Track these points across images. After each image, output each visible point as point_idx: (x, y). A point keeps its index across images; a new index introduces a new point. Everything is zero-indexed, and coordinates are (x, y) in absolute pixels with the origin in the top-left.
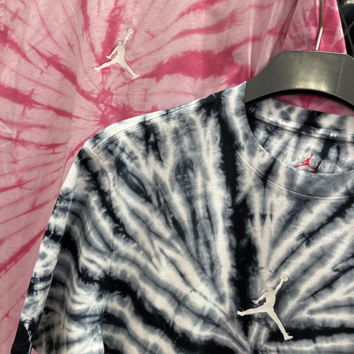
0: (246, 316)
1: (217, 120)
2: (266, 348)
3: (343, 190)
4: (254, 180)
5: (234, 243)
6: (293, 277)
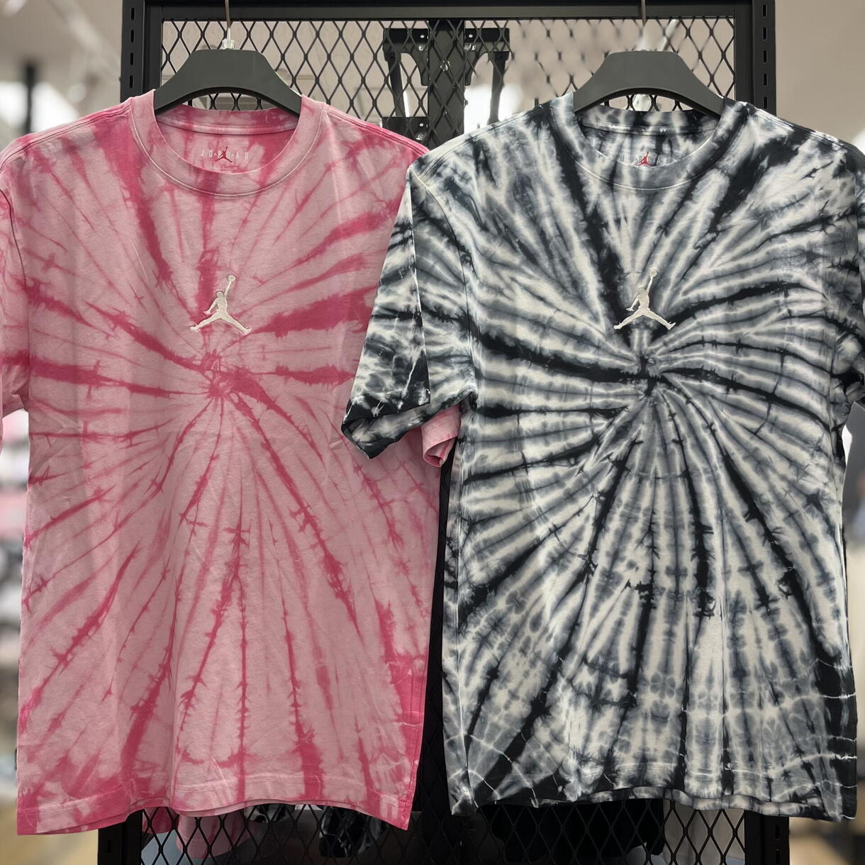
0: (624, 327)
1: (549, 132)
2: (651, 350)
3: (684, 175)
4: (601, 187)
5: (595, 256)
6: (660, 270)
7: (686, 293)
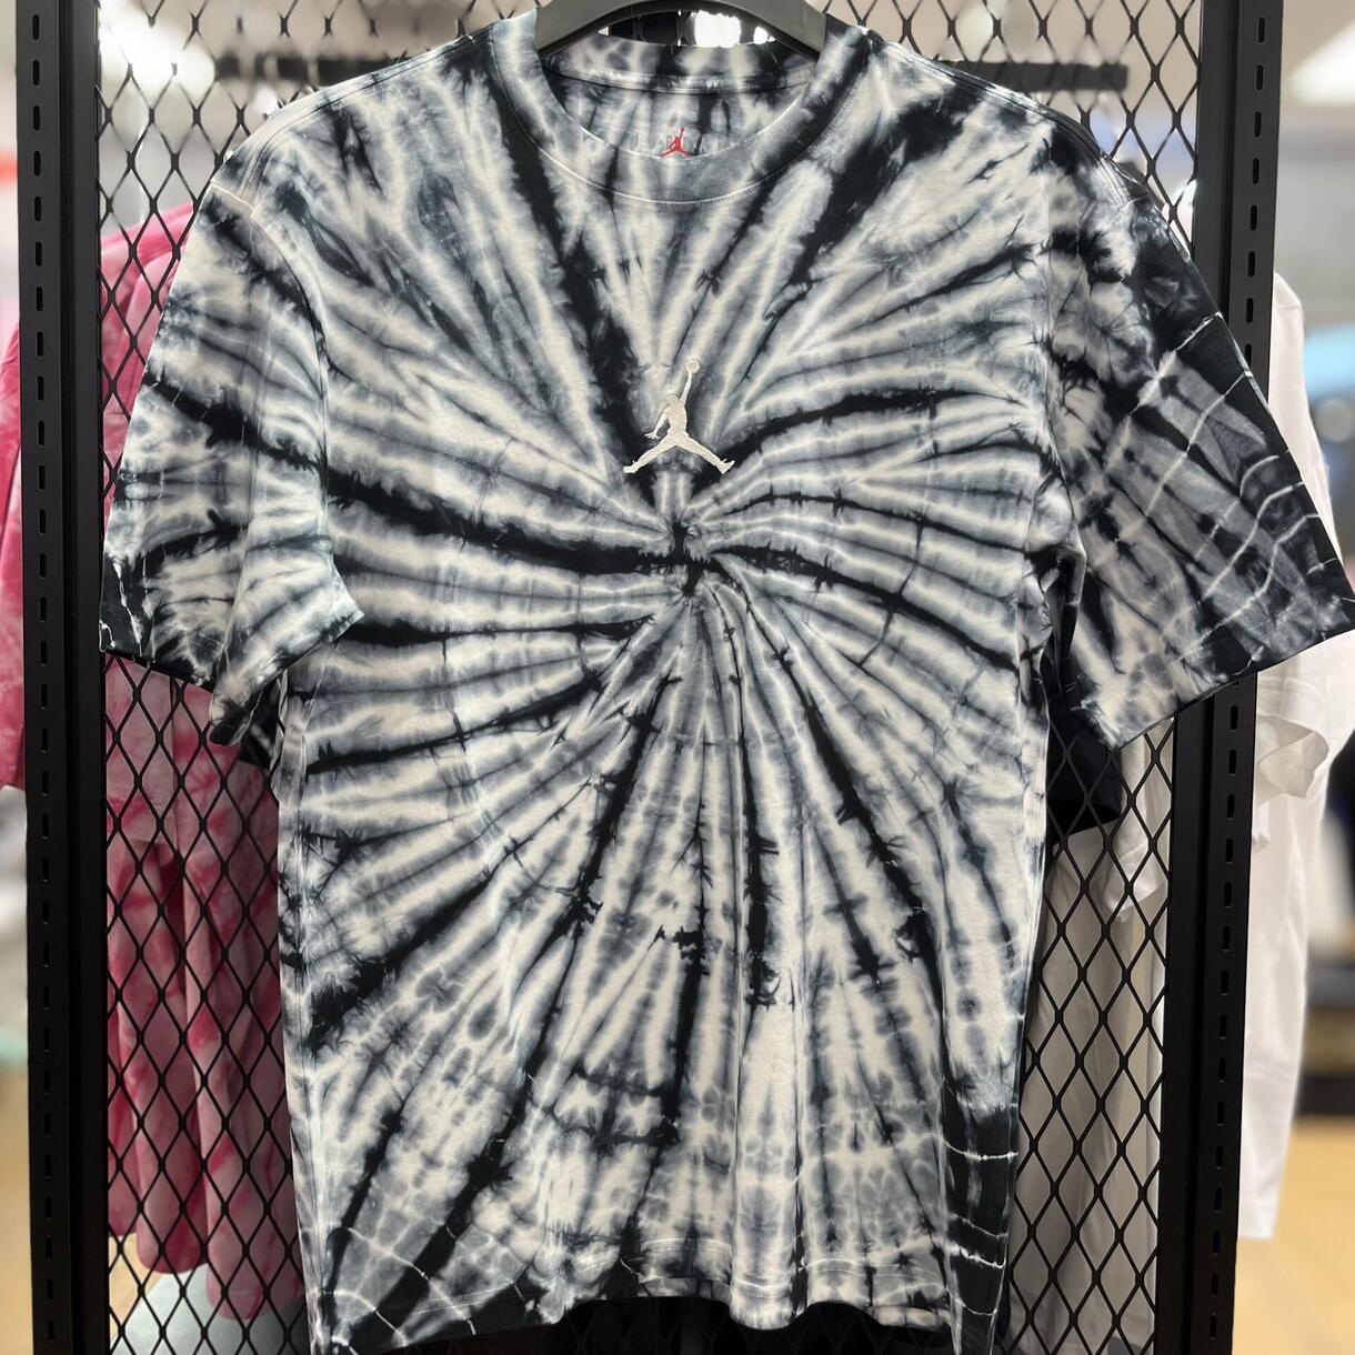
0: (641, 469)
1: (487, 90)
2: (693, 510)
3: (747, 173)
4: (589, 200)
5: (582, 336)
6: (707, 360)
7: (750, 405)
